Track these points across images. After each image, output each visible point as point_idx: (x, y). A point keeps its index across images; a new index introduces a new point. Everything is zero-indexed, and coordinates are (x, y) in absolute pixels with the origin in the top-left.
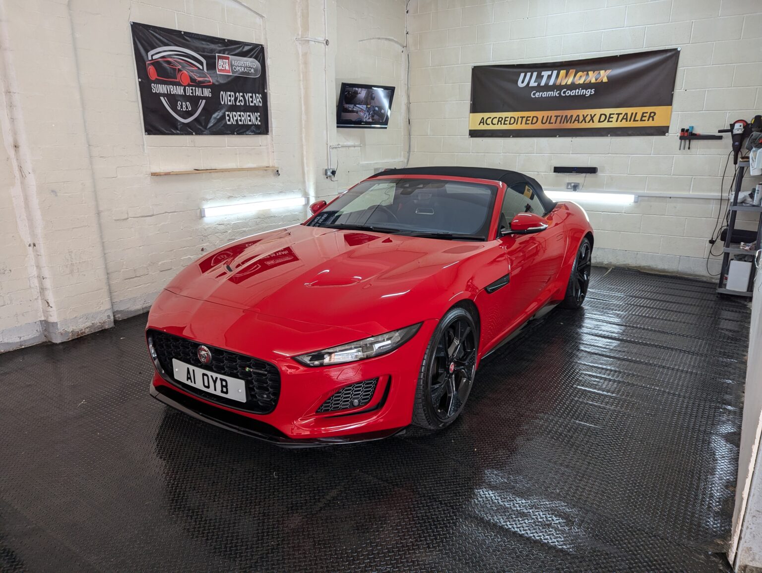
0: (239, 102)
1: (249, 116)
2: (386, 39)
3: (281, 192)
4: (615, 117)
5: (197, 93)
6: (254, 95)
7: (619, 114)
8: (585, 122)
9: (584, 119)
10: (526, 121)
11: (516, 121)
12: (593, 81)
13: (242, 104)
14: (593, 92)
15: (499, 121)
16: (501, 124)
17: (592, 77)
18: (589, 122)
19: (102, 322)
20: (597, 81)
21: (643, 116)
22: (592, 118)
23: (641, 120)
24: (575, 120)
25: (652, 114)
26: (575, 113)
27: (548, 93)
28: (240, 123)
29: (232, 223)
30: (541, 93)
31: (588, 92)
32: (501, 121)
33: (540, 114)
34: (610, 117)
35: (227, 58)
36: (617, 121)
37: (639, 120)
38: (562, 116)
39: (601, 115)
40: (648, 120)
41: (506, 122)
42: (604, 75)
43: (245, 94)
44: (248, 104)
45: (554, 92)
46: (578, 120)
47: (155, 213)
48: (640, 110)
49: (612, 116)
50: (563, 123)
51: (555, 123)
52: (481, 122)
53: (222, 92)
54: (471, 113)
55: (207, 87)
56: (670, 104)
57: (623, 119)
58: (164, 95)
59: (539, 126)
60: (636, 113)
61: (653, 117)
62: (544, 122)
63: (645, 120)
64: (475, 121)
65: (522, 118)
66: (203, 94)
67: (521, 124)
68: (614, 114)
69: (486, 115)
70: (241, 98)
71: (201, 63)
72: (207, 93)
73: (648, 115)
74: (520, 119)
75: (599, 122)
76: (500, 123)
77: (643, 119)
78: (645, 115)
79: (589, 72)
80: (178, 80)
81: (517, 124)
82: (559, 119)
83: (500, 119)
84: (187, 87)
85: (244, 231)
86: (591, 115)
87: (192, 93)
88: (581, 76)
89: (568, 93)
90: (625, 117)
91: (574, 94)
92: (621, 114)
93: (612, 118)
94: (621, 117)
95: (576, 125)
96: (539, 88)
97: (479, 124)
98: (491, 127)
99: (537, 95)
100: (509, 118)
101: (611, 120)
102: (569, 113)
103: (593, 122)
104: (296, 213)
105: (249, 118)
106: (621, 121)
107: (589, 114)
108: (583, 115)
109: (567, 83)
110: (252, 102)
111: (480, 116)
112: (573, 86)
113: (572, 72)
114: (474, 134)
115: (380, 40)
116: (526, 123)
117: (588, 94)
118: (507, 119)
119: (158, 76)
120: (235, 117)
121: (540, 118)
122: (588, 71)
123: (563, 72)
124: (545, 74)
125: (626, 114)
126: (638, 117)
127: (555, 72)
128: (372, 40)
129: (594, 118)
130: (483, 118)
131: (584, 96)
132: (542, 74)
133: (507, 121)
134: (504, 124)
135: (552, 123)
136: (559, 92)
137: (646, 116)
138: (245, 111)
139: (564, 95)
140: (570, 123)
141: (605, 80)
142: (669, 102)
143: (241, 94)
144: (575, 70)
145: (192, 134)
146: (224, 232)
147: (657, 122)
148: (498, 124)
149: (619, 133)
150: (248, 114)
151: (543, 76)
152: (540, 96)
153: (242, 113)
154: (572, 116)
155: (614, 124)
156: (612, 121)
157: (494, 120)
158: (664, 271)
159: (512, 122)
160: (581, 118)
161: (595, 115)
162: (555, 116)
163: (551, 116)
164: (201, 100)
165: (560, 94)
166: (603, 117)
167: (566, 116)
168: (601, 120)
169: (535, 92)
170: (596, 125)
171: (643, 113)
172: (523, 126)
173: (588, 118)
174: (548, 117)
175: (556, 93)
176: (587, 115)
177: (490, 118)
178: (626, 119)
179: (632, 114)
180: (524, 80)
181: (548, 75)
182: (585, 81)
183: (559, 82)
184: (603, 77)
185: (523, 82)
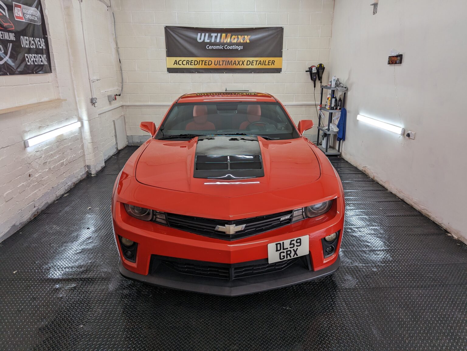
0: (32, 45)
1: (41, 57)
3: (67, 119)
4: (255, 62)
5: (5, 37)
6: (40, 39)
7: (257, 61)
8: (240, 65)
9: (239, 63)
10: (205, 64)
11: (198, 63)
12: (242, 41)
13: (34, 47)
14: (242, 48)
15: (187, 63)
16: (189, 65)
17: (241, 39)
18: (241, 65)
20: (244, 42)
21: (269, 63)
22: (243, 63)
23: (268, 65)
24: (234, 64)
25: (273, 62)
26: (233, 59)
27: (217, 47)
28: (36, 64)
29: (44, 149)
30: (212, 47)
31: (240, 48)
32: (188, 63)
33: (213, 59)
34: (252, 63)
35: (20, 7)
36: (256, 65)
37: (267, 64)
38: (226, 61)
39: (248, 61)
40: (272, 65)
41: (192, 64)
42: (247, 39)
43: (34, 38)
44: (38, 48)
46: (236, 64)
48: (267, 59)
49: (253, 62)
50: (227, 65)
51: (223, 65)
52: (175, 63)
53: (21, 37)
54: (167, 57)
55: (11, 32)
56: (281, 56)
57: (259, 64)
59: (213, 66)
60: (265, 61)
61: (274, 63)
62: (216, 64)
63: (270, 65)
64: (171, 62)
65: (202, 61)
66: (10, 38)
67: (202, 65)
68: (254, 61)
69: (178, 59)
70: (33, 42)
71: (4, 10)
72: (12, 37)
73: (271, 62)
74: (201, 62)
75: (247, 65)
76: (187, 64)
77: (269, 64)
78: (270, 62)
79: (239, 36)
81: (199, 65)
82: (224, 62)
83: (188, 62)
85: (52, 154)
86: (242, 61)
87: (2, 37)
88: (234, 38)
89: (228, 47)
90: (260, 63)
91: (232, 48)
92: (258, 61)
93: (254, 63)
94: (258, 62)
95: (234, 67)
96: (211, 44)
97: (174, 65)
98: (182, 66)
99: (210, 47)
100: (194, 61)
101: (253, 64)
102: (230, 59)
103: (244, 65)
104: (77, 134)
105: (41, 59)
106: (258, 65)
107: (241, 60)
108: (238, 61)
109: (227, 41)
110: (40, 45)
111: (173, 59)
112: (231, 44)
113: (229, 35)
114: (170, 70)
116: (205, 65)
118: (192, 62)
120: (32, 58)
121: (213, 61)
122: (238, 36)
123: (224, 35)
124: (214, 35)
125: (260, 61)
126: (267, 63)
127: (219, 35)
130: (176, 61)
131: (237, 50)
132: (212, 35)
133: (193, 63)
134: (191, 65)
135: (221, 65)
136: (223, 46)
137: (270, 63)
138: (37, 53)
139: (226, 49)
140: (231, 65)
141: (248, 41)
143: (32, 38)
144: (231, 34)
145: (7, 75)
146: (40, 158)
147: (276, 66)
149: (258, 71)
150: (39, 55)
153: (36, 55)
154: (232, 61)
155: (254, 67)
156: (253, 65)
157: (183, 62)
159: (196, 64)
160: (237, 63)
161: (244, 61)
162: (222, 61)
163: (220, 61)
164: (9, 44)
165: (223, 48)
166: (249, 62)
167: (228, 61)
168: (248, 64)
169: (208, 45)
170: (245, 67)
171: (269, 61)
172: (203, 66)
173: (241, 63)
174: (218, 61)
175: (221, 47)
176: (240, 61)
177: (181, 60)
178: (261, 64)
179: (263, 61)
180: (201, 38)
181: (215, 36)
182: (237, 41)
183: (222, 41)
184: (247, 40)
185: (200, 39)
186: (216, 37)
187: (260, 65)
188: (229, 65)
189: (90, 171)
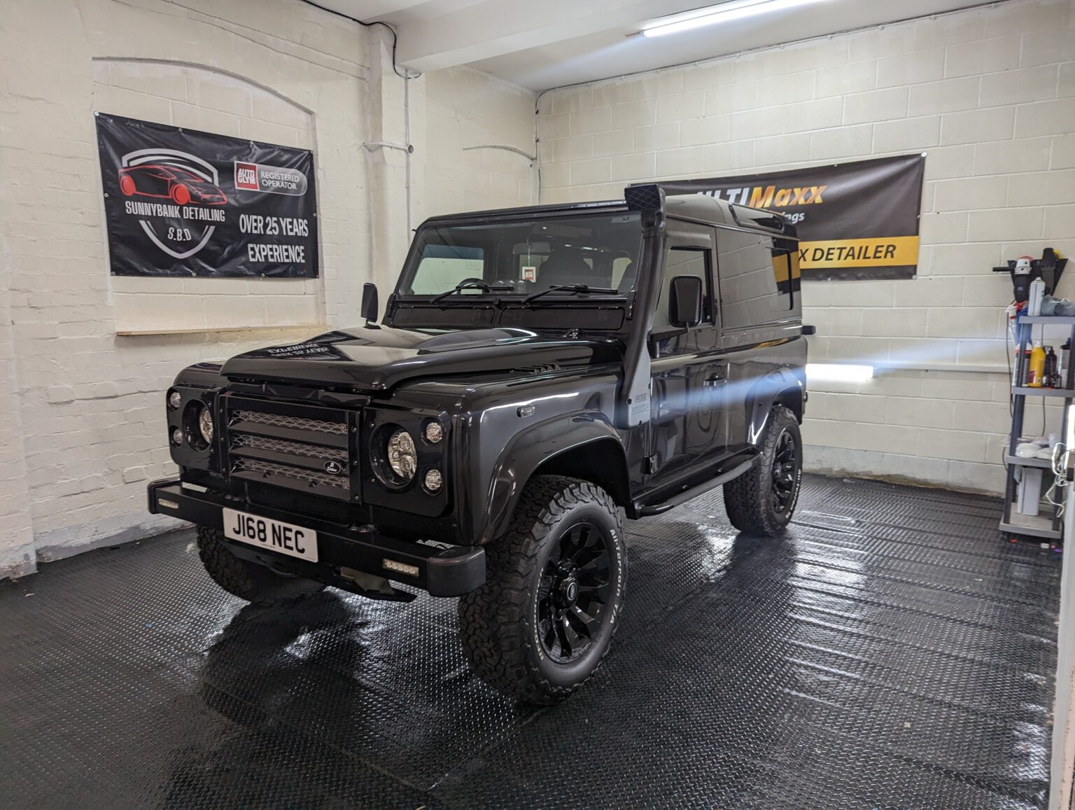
0: (271, 230)
1: (287, 250)
2: (506, 148)
4: (837, 252)
5: (201, 216)
6: (295, 220)
7: (841, 249)
12: (802, 201)
13: (276, 233)
14: (802, 218)
17: (799, 197)
19: (14, 565)
20: (807, 202)
21: (876, 252)
22: (803, 255)
23: (875, 257)
25: (891, 249)
28: (271, 260)
31: (797, 218)
34: (828, 254)
35: (253, 168)
36: (839, 258)
37: (872, 255)
39: (816, 250)
40: (885, 257)
42: (817, 194)
43: (281, 219)
44: (285, 233)
47: (119, 393)
48: (872, 243)
49: (831, 251)
53: (242, 216)
55: (218, 208)
56: (916, 233)
57: (848, 255)
58: (146, 218)
60: (867, 248)
61: (891, 252)
63: (880, 257)
66: (211, 217)
68: (834, 249)
70: (275, 225)
71: (210, 174)
72: (218, 216)
73: (884, 249)
75: (814, 260)
77: (878, 255)
78: (879, 249)
79: (795, 190)
80: (170, 197)
84: (184, 208)
86: (801, 250)
88: (783, 196)
90: (851, 253)
92: (845, 248)
93: (832, 254)
94: (845, 252)
101: (830, 257)
103: (805, 260)
105: (286, 254)
106: (845, 258)
109: (763, 205)
110: (292, 230)
113: (770, 190)
115: (495, 150)
117: (795, 221)
119: (137, 191)
120: (264, 251)
122: (793, 188)
123: (757, 190)
124: (733, 193)
125: (852, 248)
126: (871, 253)
127: (746, 191)
128: (483, 149)
129: (806, 255)
132: (728, 193)
137: (881, 252)
138: (279, 243)
141: (818, 200)
142: (913, 230)
143: (275, 219)
144: (774, 187)
145: (190, 276)
147: (898, 260)
149: (845, 275)
150: (285, 247)
151: (729, 196)
153: (275, 246)
155: (835, 263)
156: (831, 259)
158: (925, 482)
161: (807, 250)
164: (207, 227)
166: (819, 254)
168: (816, 258)
170: (809, 264)
171: (878, 247)
178: (853, 255)
179: (861, 248)
181: (737, 194)
182: (789, 202)
183: (751, 204)
184: (815, 196)
186: (739, 197)
187: (849, 258)
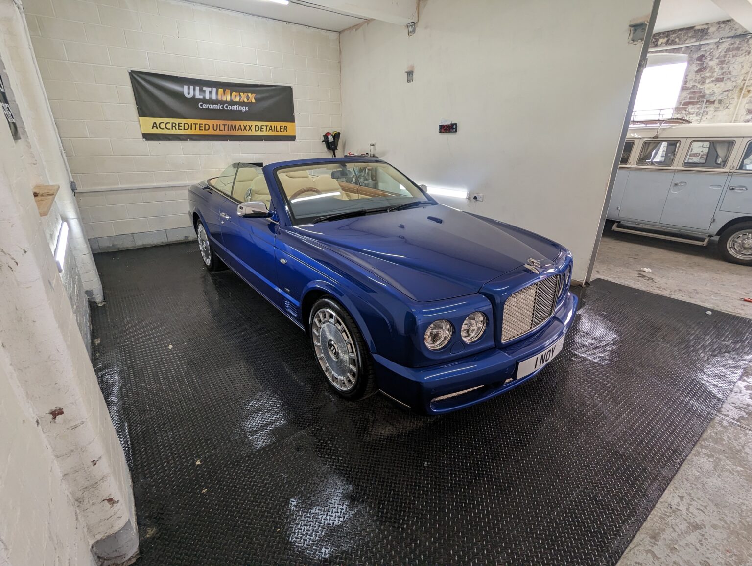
4: (265, 128)
7: (267, 126)
8: (246, 130)
9: (245, 128)
11: (190, 127)
12: (246, 100)
14: (247, 109)
15: (172, 126)
16: (176, 129)
17: (244, 97)
20: (248, 101)
21: (280, 129)
22: (250, 128)
23: (280, 131)
24: (239, 129)
25: (286, 128)
26: (238, 123)
27: (213, 105)
30: (207, 105)
31: (244, 109)
33: (211, 122)
34: (261, 128)
36: (266, 131)
38: (228, 125)
39: (256, 126)
40: (284, 131)
41: (180, 128)
45: (218, 105)
46: (241, 129)
48: (279, 124)
49: (262, 127)
50: (231, 130)
51: (224, 130)
52: (153, 127)
54: (139, 116)
56: (293, 121)
57: (270, 129)
59: (211, 132)
60: (277, 126)
62: (215, 129)
64: (147, 124)
65: (196, 124)
67: (195, 129)
68: (264, 126)
69: (158, 120)
73: (283, 127)
74: (193, 126)
75: (255, 131)
76: (174, 128)
77: (281, 130)
78: (282, 127)
79: (241, 93)
81: (191, 129)
82: (226, 127)
83: (174, 125)
86: (249, 126)
88: (235, 96)
89: (229, 107)
91: (234, 109)
94: (268, 128)
95: (240, 133)
96: (204, 101)
97: (153, 128)
98: (165, 131)
99: (204, 106)
100: (183, 124)
101: (262, 130)
102: (234, 123)
103: (251, 131)
107: (248, 124)
108: (244, 125)
109: (226, 99)
111: (151, 120)
112: (232, 103)
113: (228, 92)
114: (147, 137)
116: (200, 129)
121: (211, 125)
122: (239, 92)
123: (220, 90)
124: (207, 89)
125: (271, 126)
126: (278, 129)
127: (214, 90)
130: (155, 123)
131: (241, 111)
132: (204, 89)
133: (181, 126)
134: (179, 129)
135: (222, 130)
139: (227, 109)
140: (236, 130)
141: (253, 101)
144: (229, 90)
147: (289, 133)
148: (172, 129)
151: (206, 91)
152: (207, 107)
154: (235, 125)
157: (167, 125)
159: (186, 128)
160: (243, 128)
161: (252, 126)
162: (223, 125)
163: (220, 125)
165: (223, 107)
166: (257, 129)
169: (202, 103)
170: (253, 133)
171: (281, 126)
172: (198, 132)
173: (248, 128)
174: (217, 125)
175: (220, 107)
176: (246, 126)
177: (163, 123)
178: (272, 129)
179: (274, 126)
180: (189, 92)
181: (209, 91)
182: (240, 100)
183: (220, 98)
185: (189, 94)
186: (211, 92)
187: (270, 131)
188: (233, 130)
189: (94, 298)
